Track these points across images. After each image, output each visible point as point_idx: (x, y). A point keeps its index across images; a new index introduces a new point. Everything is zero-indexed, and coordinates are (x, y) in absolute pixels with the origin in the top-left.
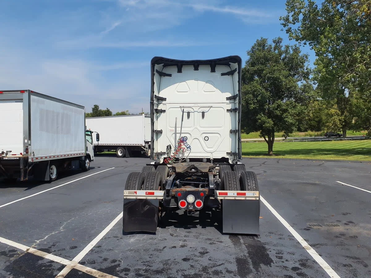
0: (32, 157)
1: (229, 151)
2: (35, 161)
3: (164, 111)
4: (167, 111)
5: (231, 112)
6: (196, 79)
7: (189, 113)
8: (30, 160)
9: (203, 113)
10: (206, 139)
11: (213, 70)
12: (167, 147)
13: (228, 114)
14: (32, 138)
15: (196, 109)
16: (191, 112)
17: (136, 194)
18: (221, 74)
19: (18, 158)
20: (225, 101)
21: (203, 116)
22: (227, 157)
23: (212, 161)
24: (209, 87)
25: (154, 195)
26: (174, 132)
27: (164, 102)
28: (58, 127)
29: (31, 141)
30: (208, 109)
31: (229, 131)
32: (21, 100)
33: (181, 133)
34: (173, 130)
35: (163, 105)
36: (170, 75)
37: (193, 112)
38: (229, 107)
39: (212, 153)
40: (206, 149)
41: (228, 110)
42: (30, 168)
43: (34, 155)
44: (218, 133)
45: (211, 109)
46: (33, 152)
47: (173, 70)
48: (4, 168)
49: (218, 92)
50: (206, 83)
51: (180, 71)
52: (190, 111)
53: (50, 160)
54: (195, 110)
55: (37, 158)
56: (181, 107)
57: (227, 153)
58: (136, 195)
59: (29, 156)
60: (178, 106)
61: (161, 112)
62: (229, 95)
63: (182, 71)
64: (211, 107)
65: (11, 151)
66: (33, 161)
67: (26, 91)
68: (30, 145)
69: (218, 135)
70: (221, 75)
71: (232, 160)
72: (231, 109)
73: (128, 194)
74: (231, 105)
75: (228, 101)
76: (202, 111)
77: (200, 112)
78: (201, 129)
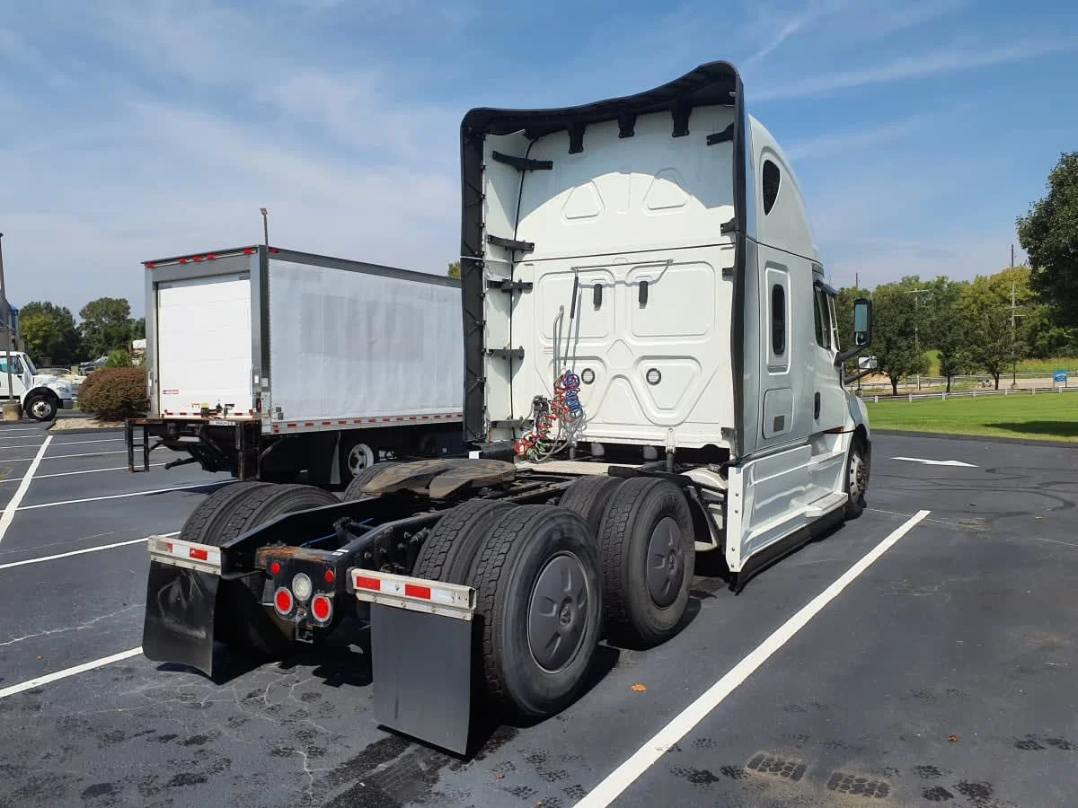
0: (273, 421)
1: (730, 425)
2: (284, 430)
3: (529, 286)
4: (535, 286)
6: (625, 170)
7: (598, 289)
8: (267, 429)
9: (644, 287)
10: (653, 377)
11: (681, 130)
13: (727, 285)
14: (273, 372)
15: (619, 273)
16: (607, 285)
18: (708, 137)
19: (234, 424)
20: (717, 236)
21: (643, 298)
22: (725, 444)
23: (671, 456)
24: (667, 190)
27: (527, 257)
28: (371, 344)
29: (272, 380)
30: (659, 270)
32: (243, 274)
33: (574, 359)
34: (552, 348)
35: (526, 265)
36: (547, 165)
37: (611, 286)
39: (670, 427)
40: (654, 413)
41: (725, 272)
42: (269, 449)
43: (281, 417)
44: (693, 356)
45: (670, 269)
46: (279, 410)
47: (554, 147)
48: (220, 447)
49: (694, 204)
50: (657, 176)
51: (576, 147)
52: (602, 283)
53: (341, 431)
54: (618, 277)
55: (291, 425)
56: (575, 270)
57: (722, 429)
59: (263, 420)
60: (569, 265)
61: (520, 291)
62: (729, 215)
63: (584, 145)
64: (669, 263)
65: (232, 405)
66: (277, 431)
67: (254, 248)
68: (268, 389)
69: (691, 364)
70: (708, 144)
75: (725, 239)
76: (639, 281)
77: (635, 284)
78: (634, 343)
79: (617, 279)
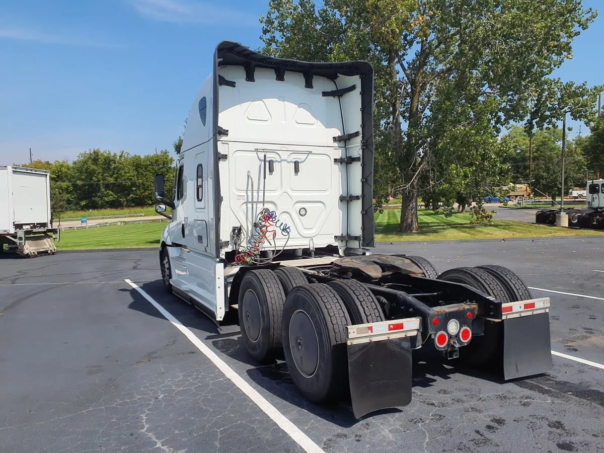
1: (339, 234)
3: (225, 157)
4: (230, 157)
5: (341, 163)
6: (282, 98)
7: (272, 164)
9: (296, 164)
10: (303, 212)
11: (309, 85)
12: (234, 230)
13: (336, 167)
15: (284, 155)
16: (277, 161)
17: (372, 332)
18: (323, 92)
20: (331, 142)
21: (297, 170)
22: (335, 244)
23: (313, 253)
24: (304, 115)
25: (403, 329)
26: (246, 201)
27: (224, 138)
30: (304, 156)
31: (338, 197)
33: (264, 202)
34: (244, 196)
35: (222, 143)
36: (232, 84)
38: (339, 154)
39: (311, 238)
40: (303, 231)
41: (336, 160)
44: (322, 201)
45: (310, 156)
49: (319, 125)
50: (299, 106)
51: (250, 78)
52: (274, 160)
54: (283, 157)
56: (257, 150)
57: (335, 236)
58: (372, 334)
60: (252, 147)
62: (338, 133)
63: (255, 79)
64: (310, 153)
69: (320, 205)
70: (323, 96)
71: (344, 248)
72: (341, 158)
73: (357, 334)
74: (340, 151)
75: (336, 144)
76: (294, 160)
77: (291, 162)
78: (293, 194)
79: (282, 159)
